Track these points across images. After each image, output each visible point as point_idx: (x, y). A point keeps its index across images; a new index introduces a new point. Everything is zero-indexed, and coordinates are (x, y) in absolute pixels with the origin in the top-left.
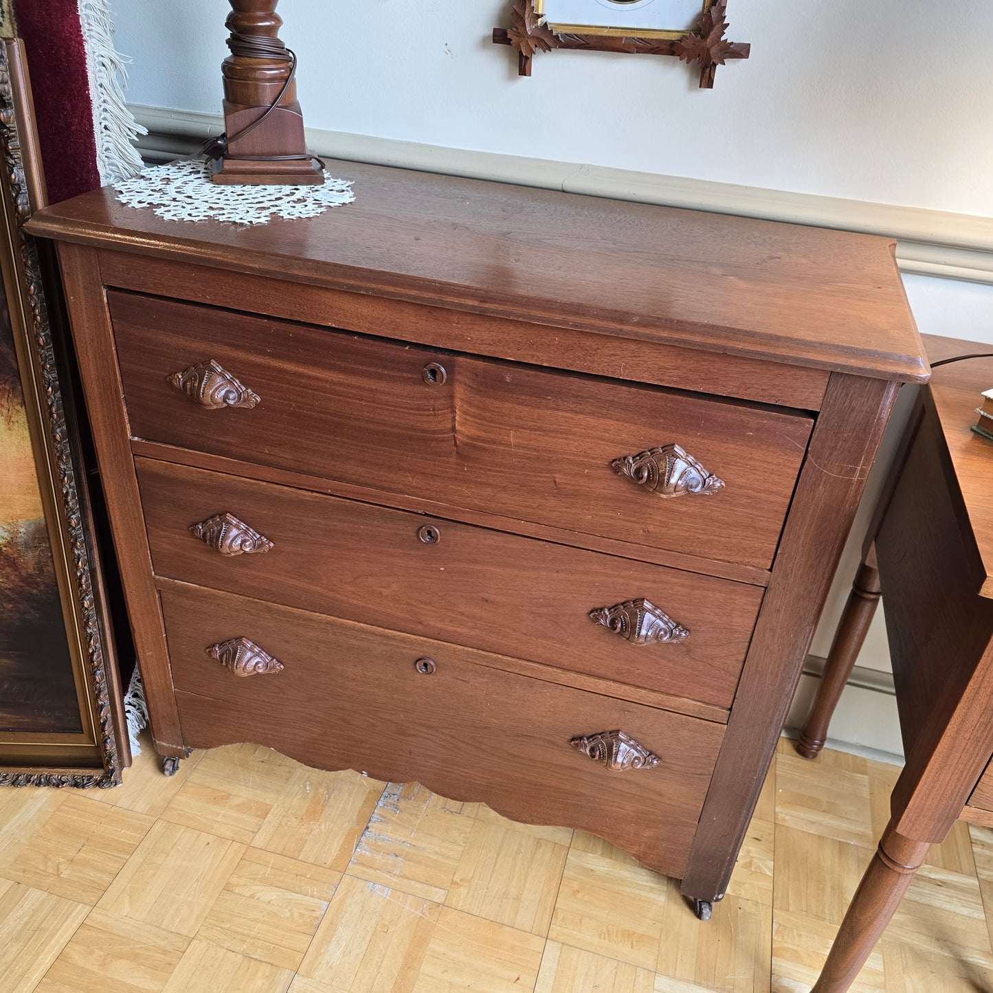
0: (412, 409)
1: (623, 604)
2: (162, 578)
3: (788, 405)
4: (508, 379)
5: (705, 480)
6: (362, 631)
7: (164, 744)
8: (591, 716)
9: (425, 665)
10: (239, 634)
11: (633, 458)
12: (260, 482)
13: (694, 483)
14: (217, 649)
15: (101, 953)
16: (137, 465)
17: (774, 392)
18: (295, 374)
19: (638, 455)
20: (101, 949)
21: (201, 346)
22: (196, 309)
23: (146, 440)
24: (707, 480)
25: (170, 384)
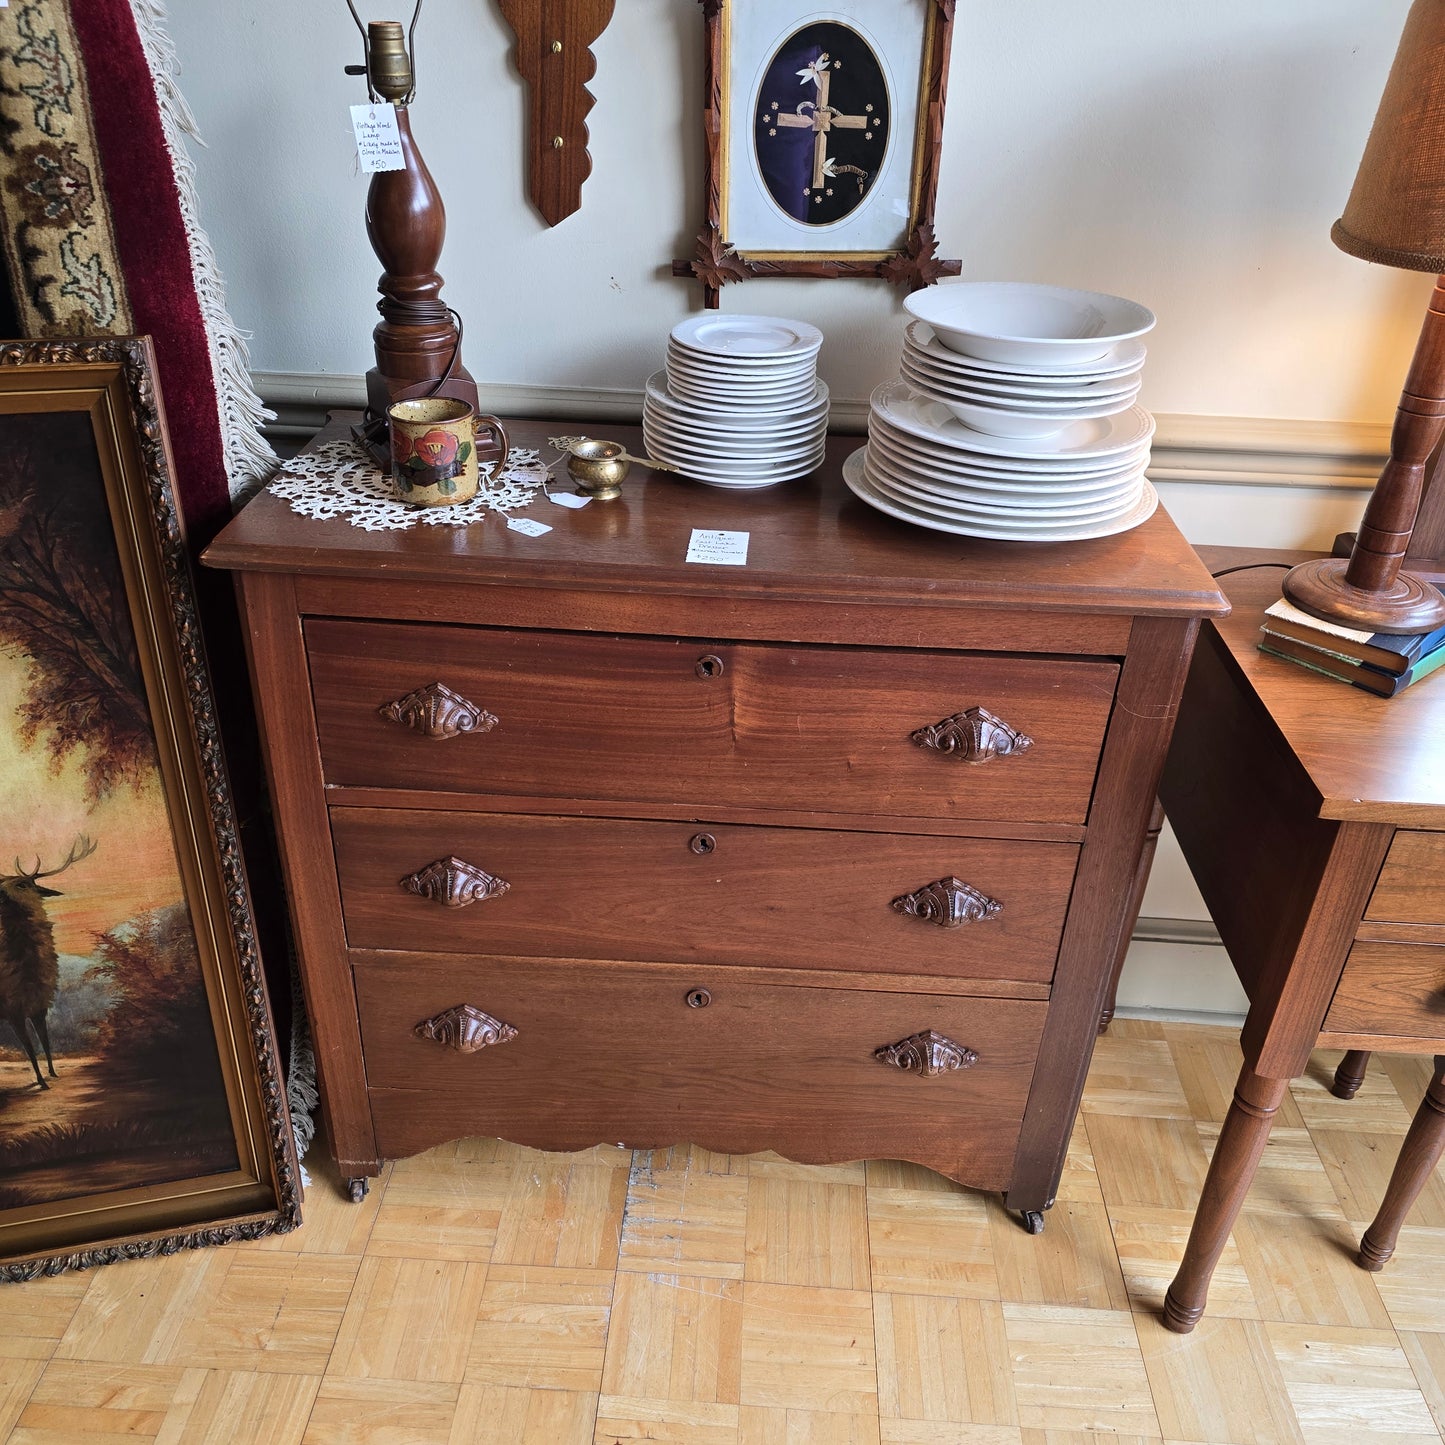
0: (682, 708)
1: (929, 886)
2: (358, 950)
3: (1093, 653)
4: (794, 662)
5: (1013, 741)
6: (620, 969)
7: (349, 1162)
8: (895, 1022)
9: (699, 997)
10: (460, 1001)
11: (935, 728)
12: (495, 815)
13: (1003, 744)
14: (431, 1025)
15: (354, 1426)
16: (333, 817)
17: (1079, 642)
18: (542, 687)
19: (940, 724)
20: (352, 1421)
21: (424, 669)
22: (420, 629)
23: (344, 785)
24: (1016, 740)
25: (385, 718)
